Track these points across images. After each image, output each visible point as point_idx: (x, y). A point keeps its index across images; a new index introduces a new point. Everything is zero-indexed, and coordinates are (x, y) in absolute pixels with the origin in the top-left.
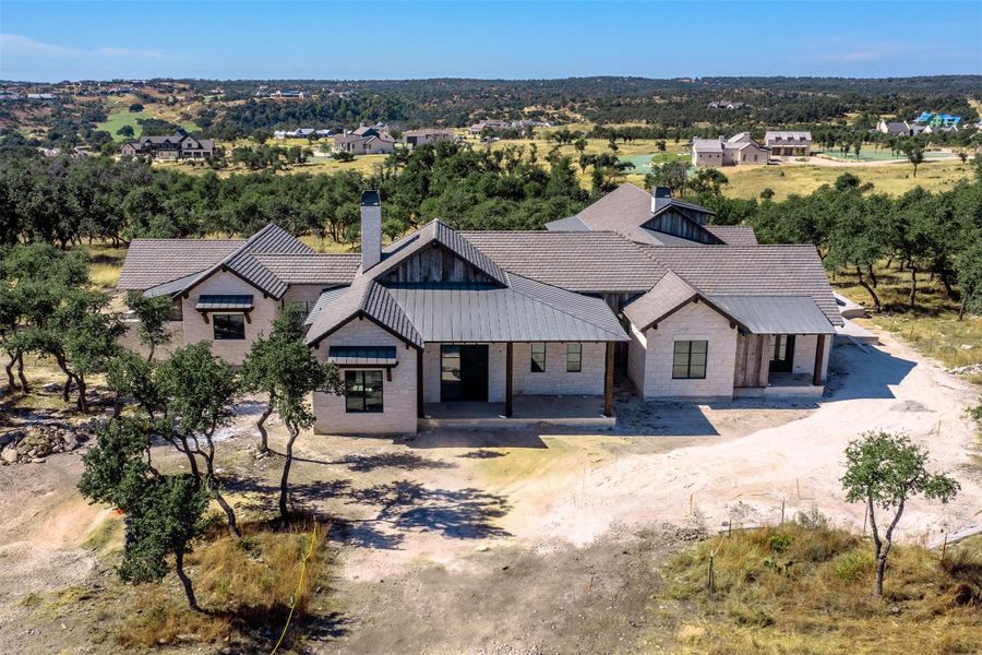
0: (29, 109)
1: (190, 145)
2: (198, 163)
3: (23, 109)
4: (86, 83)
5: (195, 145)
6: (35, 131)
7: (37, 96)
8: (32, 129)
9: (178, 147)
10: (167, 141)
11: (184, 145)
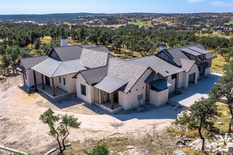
0: (211, 19)
1: (225, 29)
2: (223, 33)
3: (209, 19)
4: (228, 13)
5: (227, 29)
6: (209, 25)
7: (214, 16)
8: (208, 24)
9: (222, 29)
10: (220, 28)
11: (224, 29)
